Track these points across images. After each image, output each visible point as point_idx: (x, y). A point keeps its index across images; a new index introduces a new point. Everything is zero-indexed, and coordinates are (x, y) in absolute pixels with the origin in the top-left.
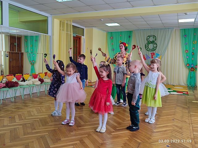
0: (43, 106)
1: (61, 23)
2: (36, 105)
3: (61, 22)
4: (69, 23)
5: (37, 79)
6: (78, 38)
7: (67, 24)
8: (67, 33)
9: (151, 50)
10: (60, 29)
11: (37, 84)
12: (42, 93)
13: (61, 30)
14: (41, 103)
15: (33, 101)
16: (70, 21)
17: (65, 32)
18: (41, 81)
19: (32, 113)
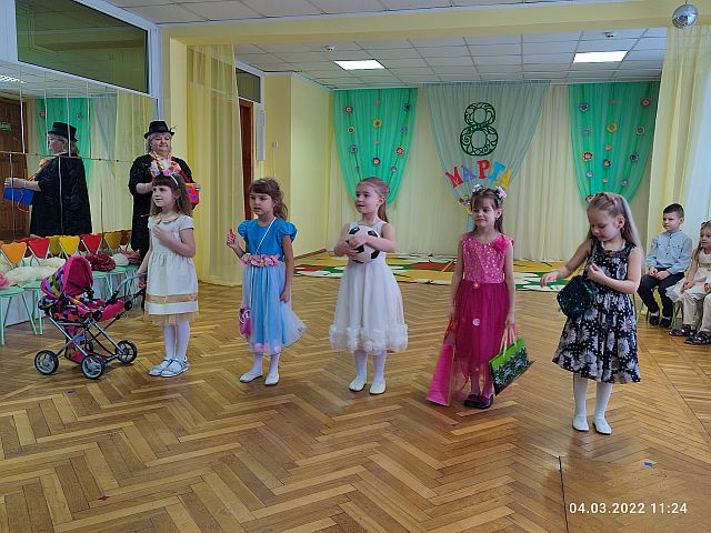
4: (222, 58)
6: (242, 109)
7: (215, 62)
9: (478, 152)
17: (210, 89)
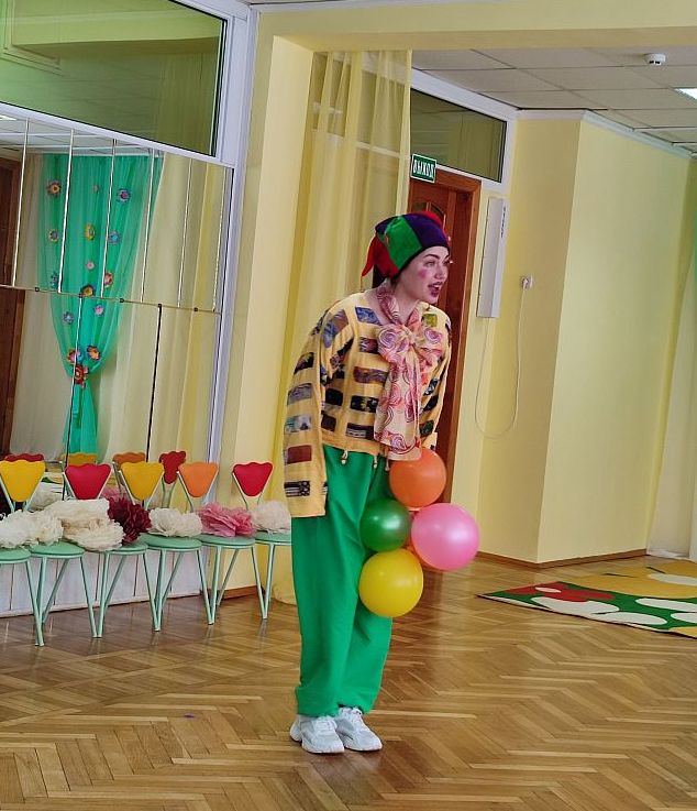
0: (115, 730)
1: (327, 73)
2: (62, 716)
3: (321, 58)
4: (386, 71)
5: (100, 505)
6: (453, 196)
7: (371, 78)
8: (365, 153)
10: (313, 121)
11: (95, 545)
12: (125, 614)
13: (323, 122)
14: (108, 699)
15: (49, 677)
16: (398, 56)
17: (353, 144)
18: (131, 518)
19: (24, 773)
